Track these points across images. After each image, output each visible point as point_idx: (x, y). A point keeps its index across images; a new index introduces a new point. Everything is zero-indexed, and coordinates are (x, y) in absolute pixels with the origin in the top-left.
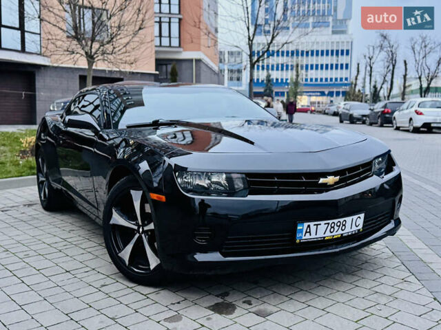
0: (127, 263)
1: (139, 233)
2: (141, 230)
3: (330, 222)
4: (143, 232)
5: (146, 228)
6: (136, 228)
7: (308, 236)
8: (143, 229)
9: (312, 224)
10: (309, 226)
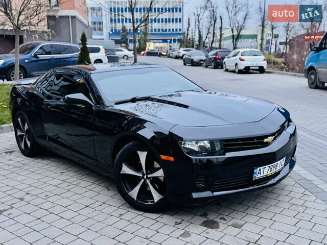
0: (136, 199)
1: (144, 179)
2: (145, 177)
3: (271, 165)
4: (147, 178)
5: (149, 176)
6: (141, 176)
7: (259, 176)
8: (147, 176)
9: (261, 168)
10: (260, 169)
